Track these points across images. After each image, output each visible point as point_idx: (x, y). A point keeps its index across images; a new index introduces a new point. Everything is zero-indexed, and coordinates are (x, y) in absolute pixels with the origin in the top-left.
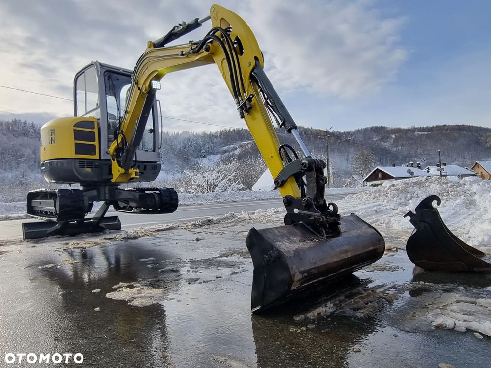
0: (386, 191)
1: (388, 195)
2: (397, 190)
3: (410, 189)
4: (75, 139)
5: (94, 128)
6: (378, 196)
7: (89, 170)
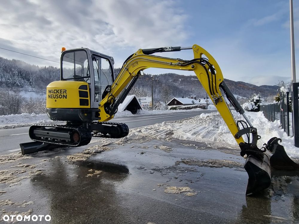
0: (205, 119)
1: (207, 122)
2: (211, 119)
3: (216, 119)
4: (80, 97)
5: (87, 90)
6: (201, 122)
7: (86, 114)
